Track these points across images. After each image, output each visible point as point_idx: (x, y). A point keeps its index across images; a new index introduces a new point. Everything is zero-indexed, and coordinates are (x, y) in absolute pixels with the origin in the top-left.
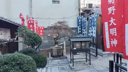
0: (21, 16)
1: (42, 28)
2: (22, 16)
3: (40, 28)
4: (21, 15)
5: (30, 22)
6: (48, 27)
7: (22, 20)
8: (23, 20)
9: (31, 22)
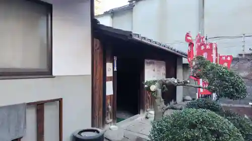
0: (189, 38)
1: (229, 59)
2: (191, 37)
3: (224, 58)
4: (188, 35)
5: (203, 48)
6: (241, 55)
7: (189, 45)
8: (191, 44)
9: (205, 47)
